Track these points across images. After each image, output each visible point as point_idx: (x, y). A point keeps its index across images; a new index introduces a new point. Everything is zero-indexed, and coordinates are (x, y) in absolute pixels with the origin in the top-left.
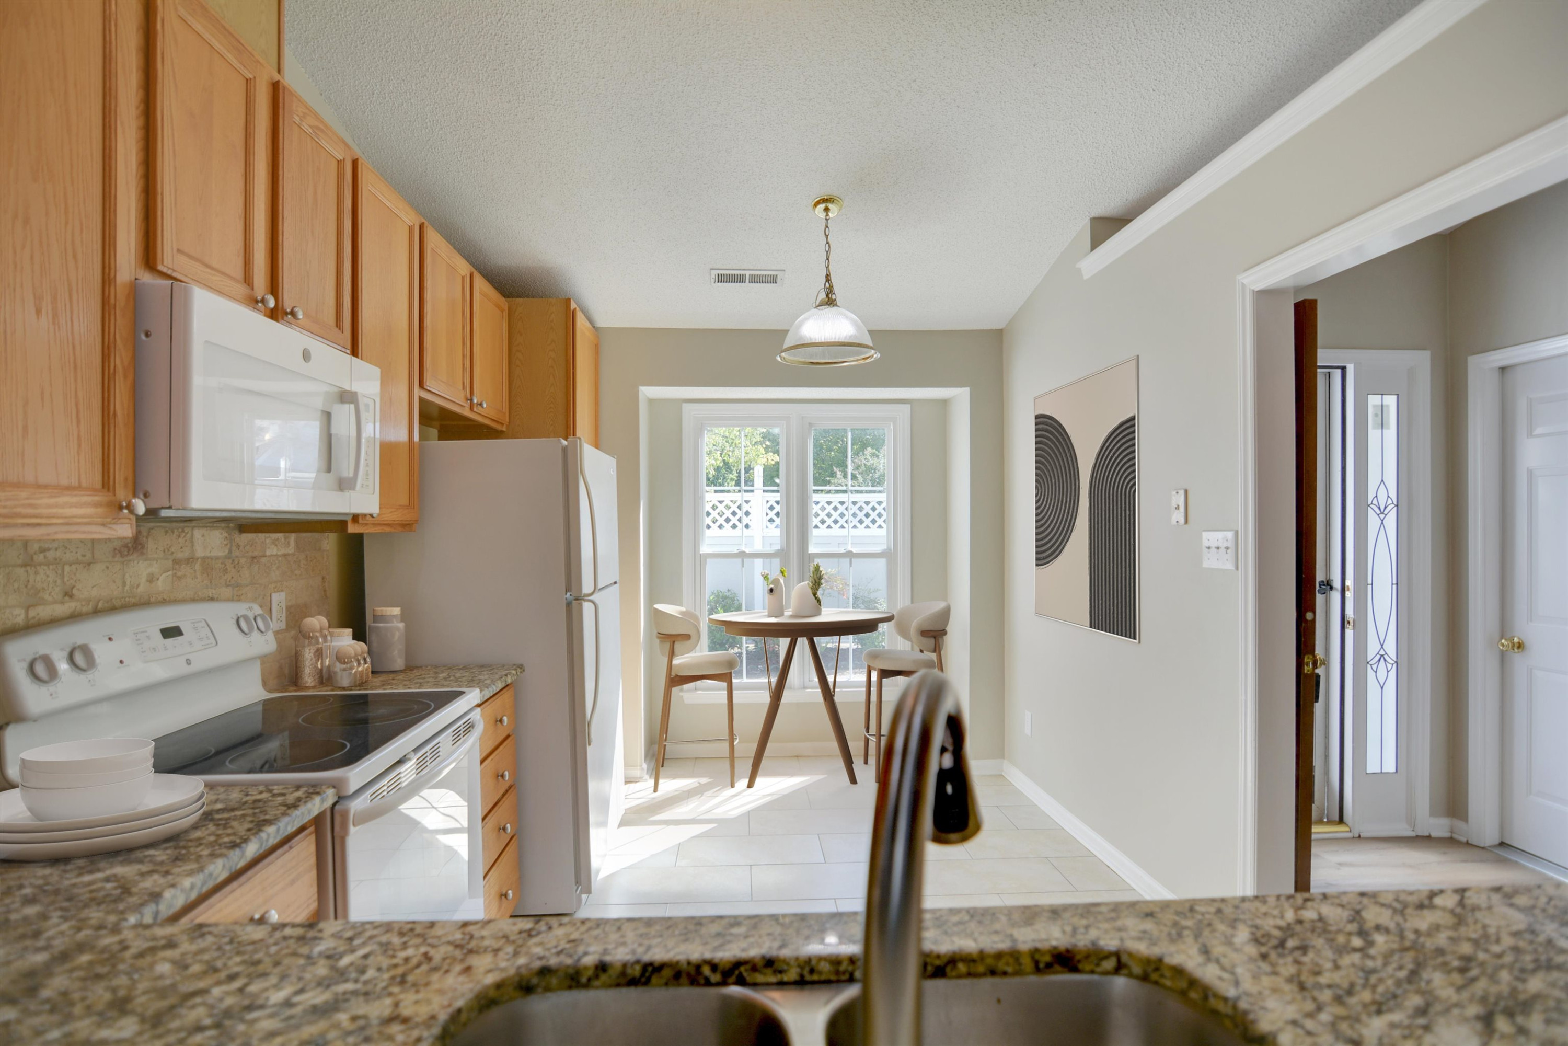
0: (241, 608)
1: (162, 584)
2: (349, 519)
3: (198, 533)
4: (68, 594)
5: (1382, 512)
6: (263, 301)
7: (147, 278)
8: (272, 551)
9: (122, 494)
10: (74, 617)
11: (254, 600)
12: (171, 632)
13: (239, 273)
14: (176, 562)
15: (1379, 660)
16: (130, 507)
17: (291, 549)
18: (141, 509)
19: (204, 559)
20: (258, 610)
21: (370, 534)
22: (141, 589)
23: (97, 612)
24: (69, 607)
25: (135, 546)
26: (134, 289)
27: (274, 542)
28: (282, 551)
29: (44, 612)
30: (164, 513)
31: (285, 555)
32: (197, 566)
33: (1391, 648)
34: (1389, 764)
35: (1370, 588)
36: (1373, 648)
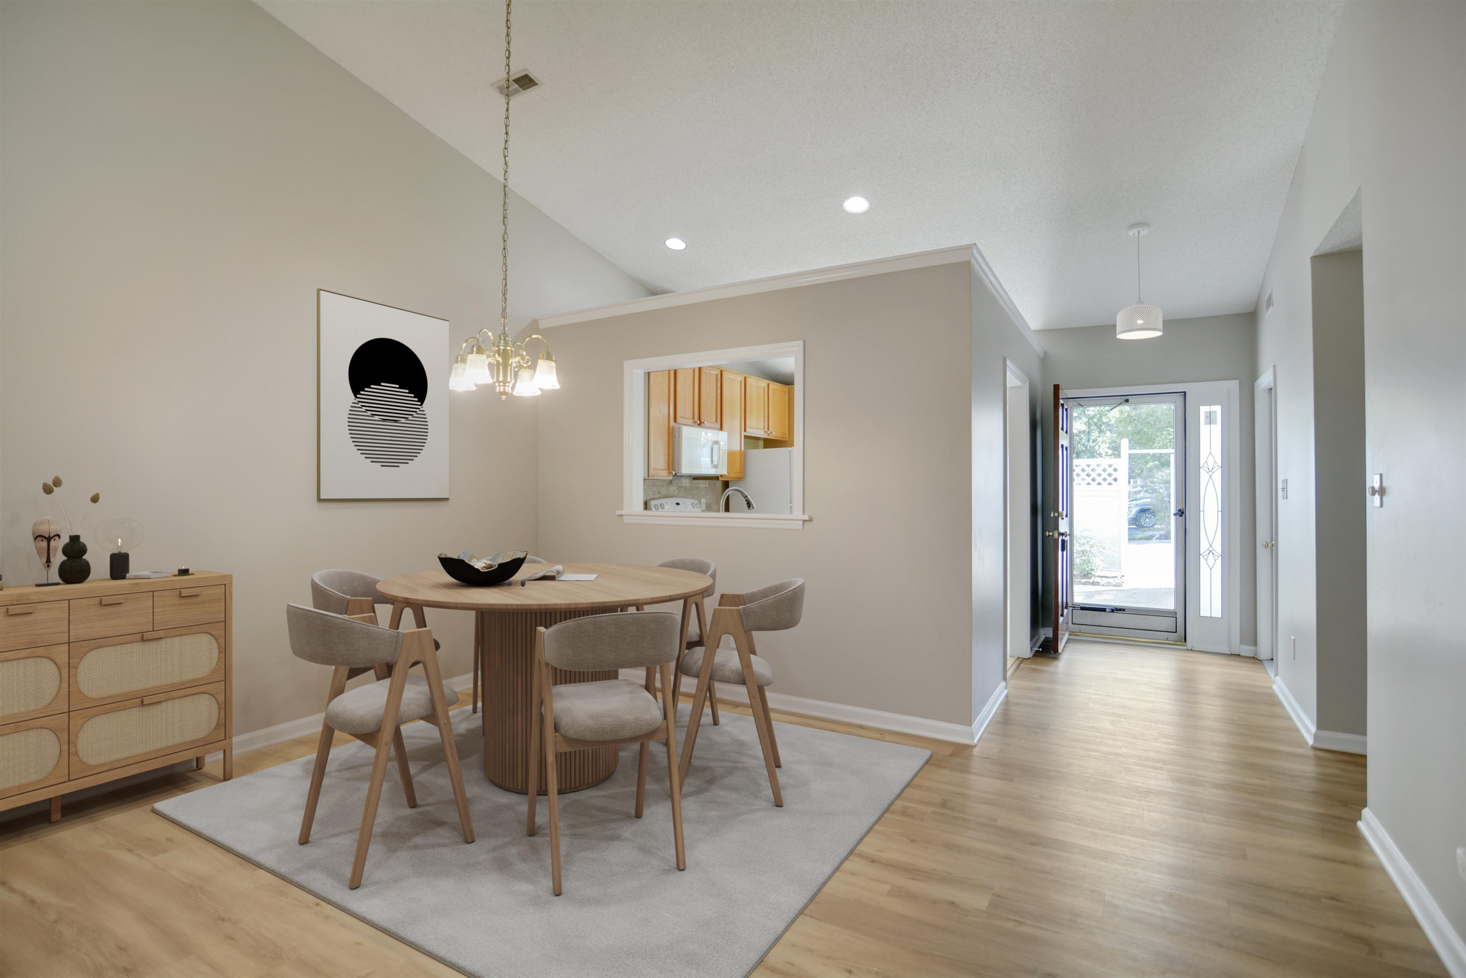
0: (693, 501)
1: (676, 493)
2: (720, 476)
3: (683, 480)
4: (659, 493)
5: (1210, 471)
6: (697, 422)
7: (675, 424)
8: (702, 486)
9: (671, 471)
10: (660, 498)
11: (697, 499)
12: (678, 504)
13: (692, 417)
14: (679, 487)
15: (1209, 553)
16: (672, 473)
17: (707, 486)
18: (674, 474)
19: (685, 487)
20: (697, 502)
21: (731, 481)
22: (672, 493)
23: (664, 497)
24: (659, 496)
25: (671, 482)
26: (673, 428)
27: (703, 483)
28: (704, 486)
29: (656, 496)
30: (678, 474)
31: (705, 487)
32: (683, 489)
33: (1218, 547)
34: (1217, 613)
35: (1202, 513)
36: (1204, 546)
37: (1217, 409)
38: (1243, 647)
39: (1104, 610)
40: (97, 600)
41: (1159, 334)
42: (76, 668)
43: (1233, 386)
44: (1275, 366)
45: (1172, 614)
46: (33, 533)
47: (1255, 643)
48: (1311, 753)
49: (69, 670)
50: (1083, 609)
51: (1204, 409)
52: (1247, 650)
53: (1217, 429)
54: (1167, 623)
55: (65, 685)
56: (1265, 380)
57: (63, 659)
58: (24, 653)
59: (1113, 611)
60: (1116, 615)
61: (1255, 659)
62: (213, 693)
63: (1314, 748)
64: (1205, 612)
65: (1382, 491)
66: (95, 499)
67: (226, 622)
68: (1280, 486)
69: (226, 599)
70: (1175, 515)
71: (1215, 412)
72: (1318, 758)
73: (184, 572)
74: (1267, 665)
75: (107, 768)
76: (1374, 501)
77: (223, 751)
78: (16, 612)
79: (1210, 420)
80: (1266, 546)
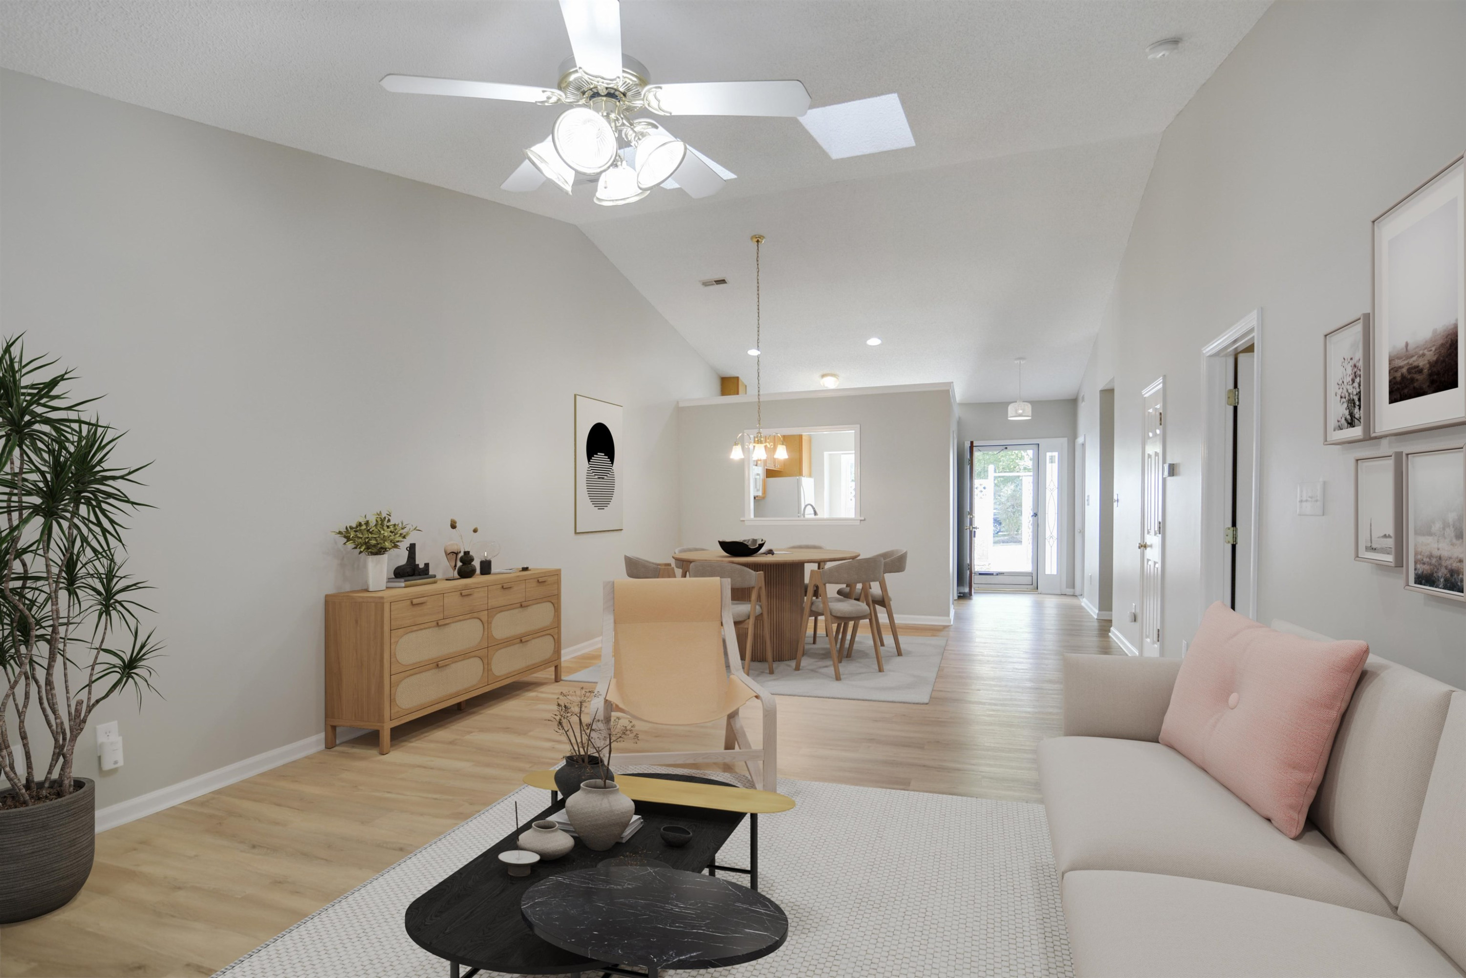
5: (1052, 490)
15: (1050, 538)
33: (1055, 534)
34: (1054, 572)
35: (1047, 515)
36: (1048, 534)
37: (1056, 454)
38: (1068, 590)
39: (992, 574)
40: (500, 586)
41: (1030, 418)
42: (491, 623)
43: (1064, 441)
44: (1085, 435)
45: (1030, 574)
46: (446, 552)
47: (1074, 587)
48: (1096, 620)
49: (487, 625)
50: (980, 574)
51: (1049, 454)
52: (1069, 591)
53: (1055, 466)
54: (1028, 580)
55: (486, 633)
56: (1080, 440)
57: (485, 619)
58: (468, 616)
59: (997, 574)
60: (999, 577)
61: (1074, 596)
62: (552, 634)
63: (1097, 619)
64: (1048, 572)
65: (1118, 501)
66: (475, 531)
67: (558, 596)
68: (1086, 498)
69: (558, 582)
70: (1032, 516)
71: (1055, 456)
72: (1099, 622)
73: (525, 569)
74: (1079, 597)
75: (505, 677)
76: (1115, 504)
77: (553, 668)
78: (466, 594)
79: (1052, 462)
80: (1080, 532)
